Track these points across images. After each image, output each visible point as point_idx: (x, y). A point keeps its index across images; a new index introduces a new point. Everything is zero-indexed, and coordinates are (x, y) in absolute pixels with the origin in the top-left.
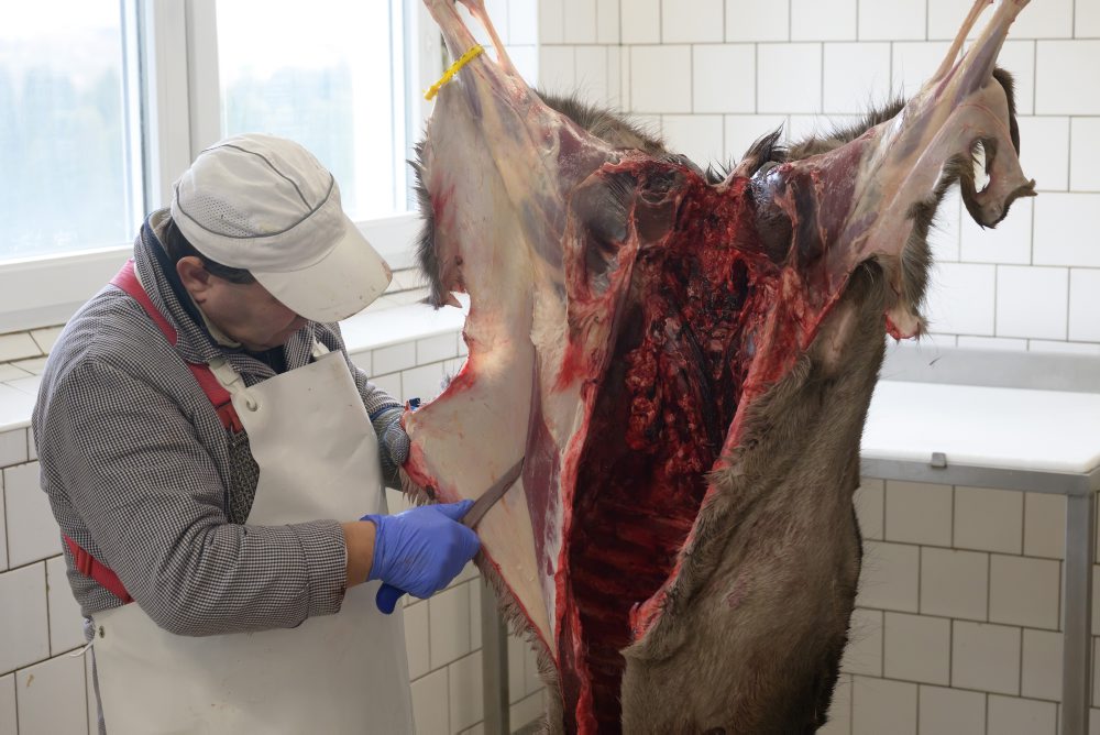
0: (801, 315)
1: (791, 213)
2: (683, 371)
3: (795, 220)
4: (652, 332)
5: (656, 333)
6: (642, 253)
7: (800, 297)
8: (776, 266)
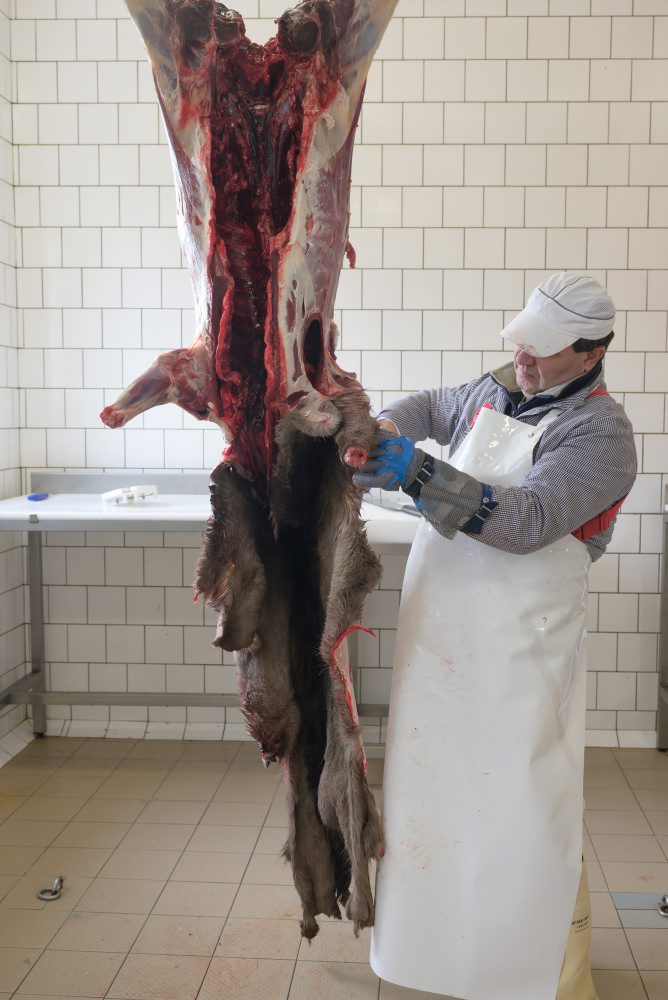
0: (325, 82)
1: (316, 20)
2: (239, 126)
3: (319, 25)
4: (221, 99)
5: (225, 100)
6: (219, 48)
7: (324, 72)
8: (307, 54)
